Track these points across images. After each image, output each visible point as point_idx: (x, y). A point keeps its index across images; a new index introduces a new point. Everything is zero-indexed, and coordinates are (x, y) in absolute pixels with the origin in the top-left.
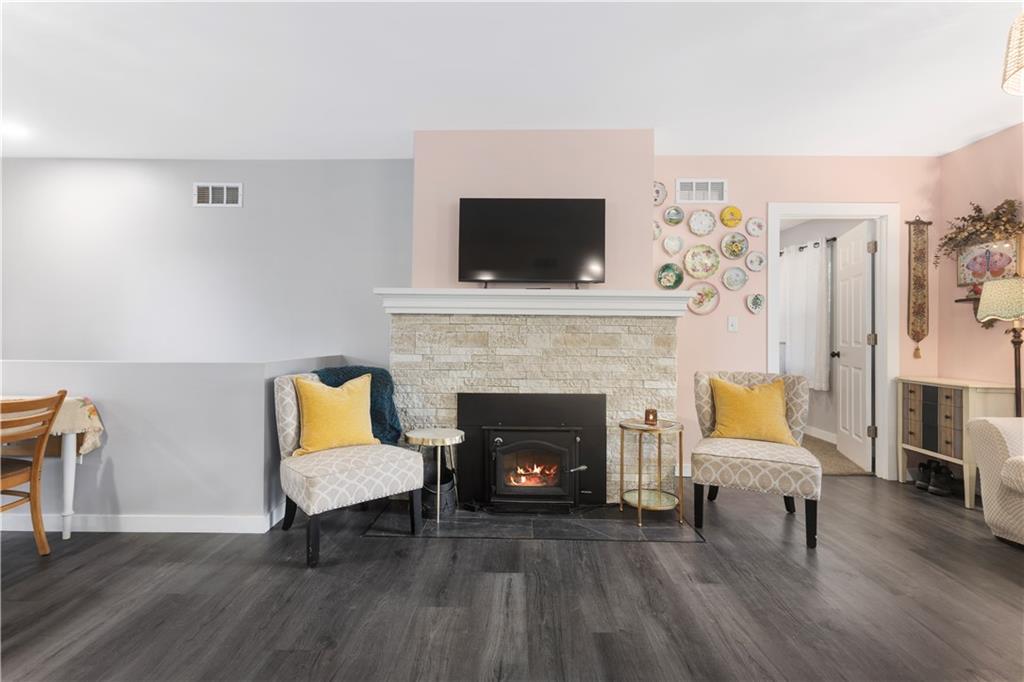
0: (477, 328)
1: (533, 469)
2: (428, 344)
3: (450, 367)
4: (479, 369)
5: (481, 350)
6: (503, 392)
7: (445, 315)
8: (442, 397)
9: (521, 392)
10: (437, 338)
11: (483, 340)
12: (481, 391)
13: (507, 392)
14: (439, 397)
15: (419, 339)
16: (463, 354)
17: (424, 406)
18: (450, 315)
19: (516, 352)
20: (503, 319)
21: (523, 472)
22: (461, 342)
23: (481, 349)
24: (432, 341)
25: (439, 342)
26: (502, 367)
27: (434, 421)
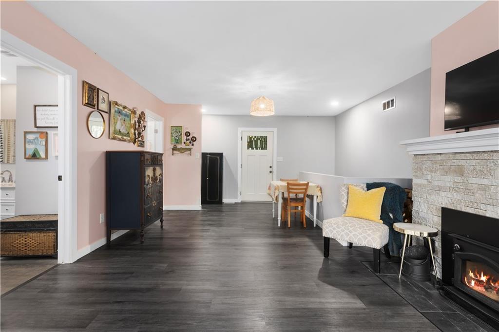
0: (457, 162)
1: (480, 276)
2: (429, 173)
3: (440, 189)
4: (458, 192)
5: (458, 179)
6: (474, 213)
7: (438, 154)
8: (436, 208)
9: (488, 215)
10: (434, 169)
11: (460, 171)
12: (459, 209)
13: (477, 213)
14: (434, 208)
15: (425, 170)
16: (449, 180)
17: (427, 213)
18: (440, 154)
19: (485, 182)
20: (475, 155)
21: (473, 277)
22: (447, 173)
23: (460, 178)
24: (432, 171)
25: (435, 172)
26: (473, 193)
27: (432, 222)
